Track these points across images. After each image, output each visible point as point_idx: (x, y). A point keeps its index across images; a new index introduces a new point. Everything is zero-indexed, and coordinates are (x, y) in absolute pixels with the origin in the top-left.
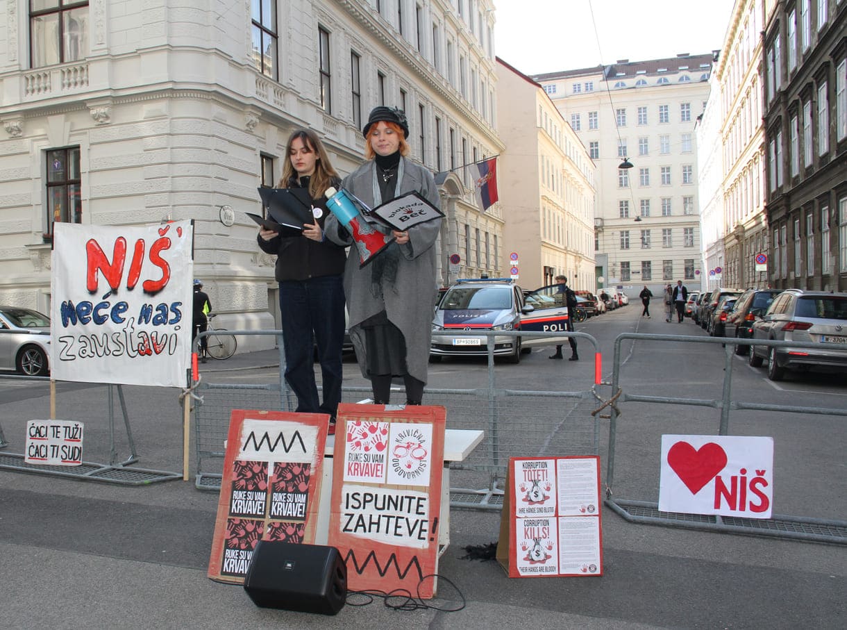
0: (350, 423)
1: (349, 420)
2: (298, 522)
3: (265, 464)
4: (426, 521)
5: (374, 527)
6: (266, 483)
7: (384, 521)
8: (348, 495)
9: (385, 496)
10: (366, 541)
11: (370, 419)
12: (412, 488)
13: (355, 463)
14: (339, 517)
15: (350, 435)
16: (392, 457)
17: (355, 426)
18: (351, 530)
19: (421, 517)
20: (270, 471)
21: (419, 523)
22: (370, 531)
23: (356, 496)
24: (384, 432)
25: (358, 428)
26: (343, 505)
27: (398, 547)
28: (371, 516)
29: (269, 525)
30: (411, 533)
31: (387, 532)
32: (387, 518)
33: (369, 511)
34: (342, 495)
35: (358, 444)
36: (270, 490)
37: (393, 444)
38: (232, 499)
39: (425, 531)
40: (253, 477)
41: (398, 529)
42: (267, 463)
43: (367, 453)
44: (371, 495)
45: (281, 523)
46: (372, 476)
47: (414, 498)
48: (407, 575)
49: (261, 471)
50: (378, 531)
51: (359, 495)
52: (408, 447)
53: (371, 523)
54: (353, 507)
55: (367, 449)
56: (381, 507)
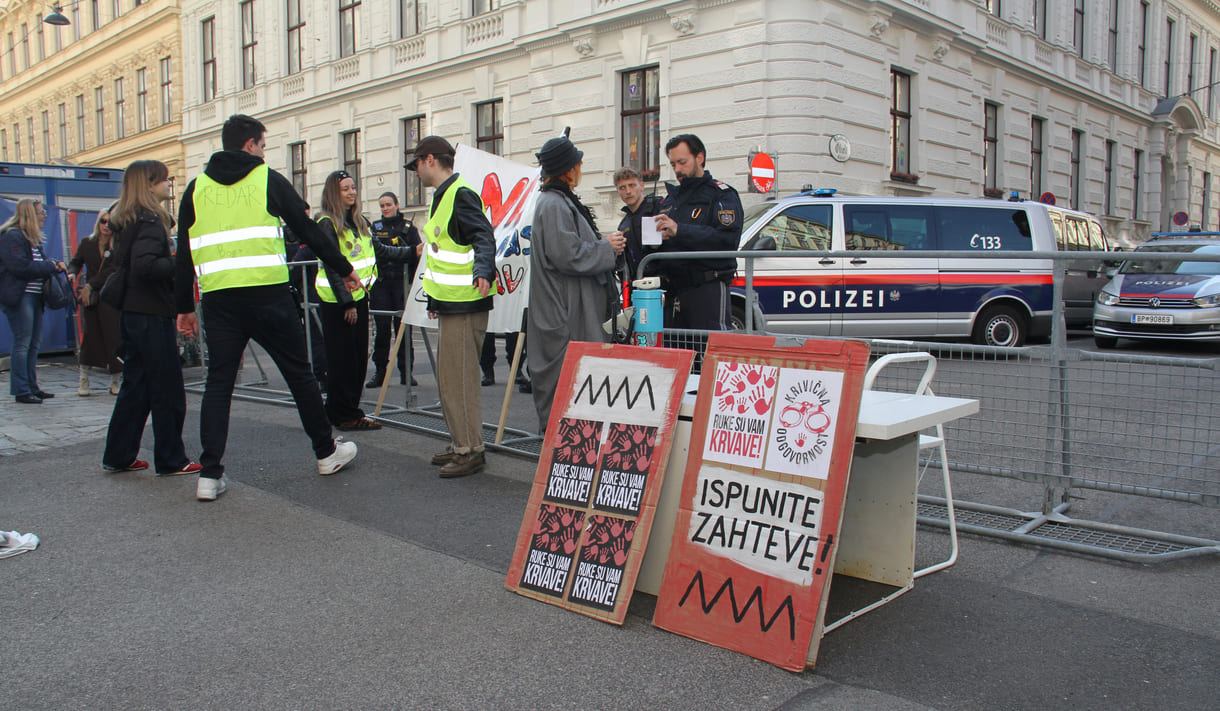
0: (721, 366)
1: (721, 360)
2: (627, 518)
3: (599, 425)
4: (815, 539)
5: (737, 539)
6: (597, 453)
7: (753, 530)
8: (706, 481)
9: (759, 489)
10: (723, 560)
11: (751, 360)
12: (801, 480)
13: (723, 432)
14: (689, 517)
15: (720, 385)
16: (777, 425)
17: (728, 371)
18: (703, 540)
19: (808, 532)
20: (604, 437)
21: (804, 541)
22: (730, 545)
23: (717, 486)
24: (770, 383)
25: (733, 374)
26: (698, 498)
27: (767, 577)
28: (736, 520)
29: (592, 520)
30: (789, 556)
31: (755, 551)
32: (757, 527)
33: (734, 512)
34: (698, 483)
35: (730, 400)
36: (599, 466)
37: (781, 403)
38: (550, 475)
39: (811, 555)
40: (581, 445)
41: (771, 547)
42: (602, 423)
43: (741, 416)
44: (739, 486)
45: (606, 518)
46: (745, 454)
47: (802, 497)
48: (772, 627)
49: (593, 436)
50: (742, 547)
51: (722, 483)
52: (803, 410)
53: (734, 532)
54: (711, 502)
55: (741, 409)
56: (752, 507)
